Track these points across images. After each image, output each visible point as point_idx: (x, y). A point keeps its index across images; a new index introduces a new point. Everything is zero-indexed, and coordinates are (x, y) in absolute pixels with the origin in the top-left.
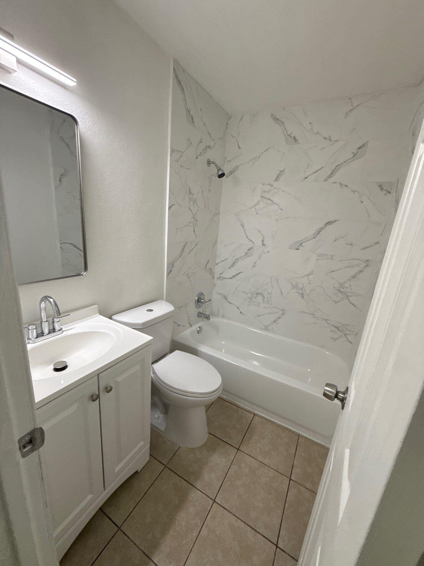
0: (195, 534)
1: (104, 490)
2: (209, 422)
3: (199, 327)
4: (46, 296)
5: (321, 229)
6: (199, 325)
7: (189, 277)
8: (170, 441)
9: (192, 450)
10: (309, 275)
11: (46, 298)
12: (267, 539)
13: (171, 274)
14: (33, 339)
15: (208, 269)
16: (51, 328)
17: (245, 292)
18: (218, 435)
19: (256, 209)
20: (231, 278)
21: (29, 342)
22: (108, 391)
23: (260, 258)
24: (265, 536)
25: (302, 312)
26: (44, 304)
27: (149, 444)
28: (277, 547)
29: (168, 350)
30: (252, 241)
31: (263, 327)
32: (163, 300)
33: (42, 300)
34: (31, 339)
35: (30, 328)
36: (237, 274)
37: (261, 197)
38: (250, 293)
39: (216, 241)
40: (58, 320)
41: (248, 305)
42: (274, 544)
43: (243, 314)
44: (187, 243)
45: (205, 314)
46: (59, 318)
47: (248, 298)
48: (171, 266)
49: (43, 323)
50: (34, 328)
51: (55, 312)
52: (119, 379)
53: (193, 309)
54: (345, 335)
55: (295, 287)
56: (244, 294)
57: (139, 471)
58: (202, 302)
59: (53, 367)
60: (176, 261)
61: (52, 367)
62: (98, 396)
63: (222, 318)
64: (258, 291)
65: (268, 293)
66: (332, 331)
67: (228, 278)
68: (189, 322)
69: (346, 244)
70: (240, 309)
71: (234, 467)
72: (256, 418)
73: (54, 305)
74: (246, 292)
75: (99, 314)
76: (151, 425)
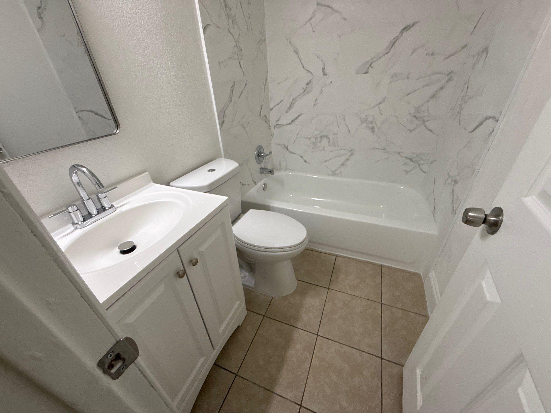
0: (307, 365)
1: (214, 349)
2: (296, 270)
3: (264, 184)
4: (74, 166)
5: (396, 39)
6: (264, 180)
7: (244, 127)
8: (262, 294)
9: (285, 298)
10: (380, 103)
11: (75, 168)
12: (372, 355)
13: (224, 125)
14: (80, 223)
15: (262, 117)
16: (99, 207)
17: (307, 138)
18: (307, 280)
19: (311, 25)
20: (290, 124)
21: (76, 227)
22: (195, 264)
23: (321, 92)
24: (369, 352)
25: (373, 149)
26: (76, 176)
27: (244, 301)
28: (382, 359)
29: (240, 211)
30: (310, 72)
31: (330, 173)
32: (221, 157)
33: (71, 173)
34: (77, 224)
35: (70, 209)
36: (297, 118)
37: (318, 4)
38: (313, 137)
39: (267, 80)
40: (104, 195)
41: (312, 152)
42: (379, 357)
43: (307, 162)
44: (234, 83)
45: (268, 169)
46: (105, 193)
47: (311, 144)
48: (222, 114)
49: (85, 202)
50: (76, 209)
51: (95, 183)
52: (203, 248)
53: (254, 166)
54: (419, 165)
55: (364, 121)
56: (307, 139)
57: (240, 325)
58: (263, 156)
59: (119, 251)
60: (227, 108)
61: (117, 251)
62: (185, 273)
63: (285, 170)
64: (323, 134)
65: (334, 134)
66: (405, 164)
67: (286, 125)
68: (253, 180)
69: (427, 55)
70: (303, 157)
71: (329, 305)
72: (338, 259)
73: (91, 175)
74: (309, 137)
75: (153, 183)
76: (243, 285)
